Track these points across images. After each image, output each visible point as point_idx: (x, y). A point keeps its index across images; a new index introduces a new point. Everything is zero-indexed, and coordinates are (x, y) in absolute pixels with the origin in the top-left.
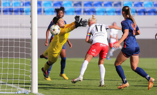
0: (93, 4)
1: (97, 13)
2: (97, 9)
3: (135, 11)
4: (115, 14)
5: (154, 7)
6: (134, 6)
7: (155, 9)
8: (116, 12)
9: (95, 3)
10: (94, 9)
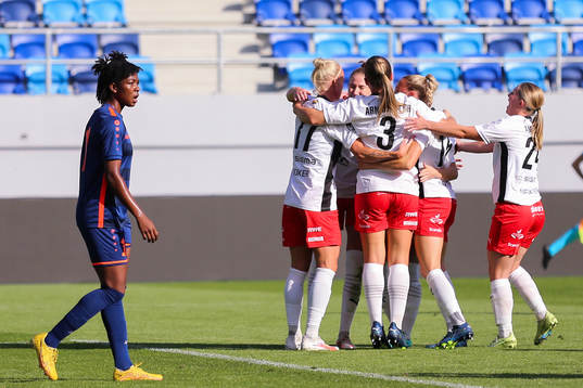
5: (15, 56)
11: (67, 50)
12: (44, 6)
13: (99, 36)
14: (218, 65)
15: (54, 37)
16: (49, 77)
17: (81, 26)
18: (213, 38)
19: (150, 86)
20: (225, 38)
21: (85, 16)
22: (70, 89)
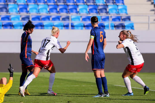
0: (41, 18)
1: (45, 27)
2: (45, 23)
3: (83, 25)
4: (63, 28)
5: (102, 21)
6: (82, 21)
7: (102, 23)
8: (64, 26)
9: (43, 17)
10: (42, 23)
11: (114, 20)
12: (109, 10)
13: (121, 17)
14: (149, 23)
15: (111, 17)
16: (110, 26)
17: (117, 14)
18: (148, 17)
19: (133, 28)
20: (150, 17)
21: (118, 12)
22: (114, 28)
